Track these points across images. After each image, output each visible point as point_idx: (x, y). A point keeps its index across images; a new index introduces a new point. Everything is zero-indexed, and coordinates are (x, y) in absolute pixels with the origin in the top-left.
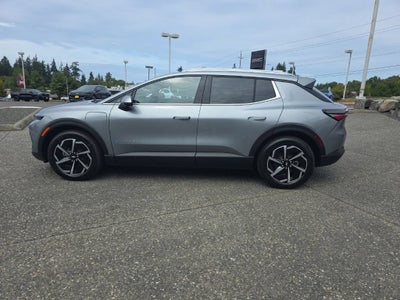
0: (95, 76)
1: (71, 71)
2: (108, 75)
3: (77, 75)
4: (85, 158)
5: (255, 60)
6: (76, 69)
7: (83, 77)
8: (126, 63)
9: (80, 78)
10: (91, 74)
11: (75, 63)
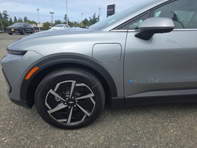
0: (18, 19)
1: (3, 16)
2: (25, 18)
3: (7, 18)
4: (86, 104)
5: (109, 10)
6: (6, 15)
7: (11, 19)
8: (38, 10)
9: (9, 20)
10: (15, 18)
11: (5, 11)
